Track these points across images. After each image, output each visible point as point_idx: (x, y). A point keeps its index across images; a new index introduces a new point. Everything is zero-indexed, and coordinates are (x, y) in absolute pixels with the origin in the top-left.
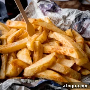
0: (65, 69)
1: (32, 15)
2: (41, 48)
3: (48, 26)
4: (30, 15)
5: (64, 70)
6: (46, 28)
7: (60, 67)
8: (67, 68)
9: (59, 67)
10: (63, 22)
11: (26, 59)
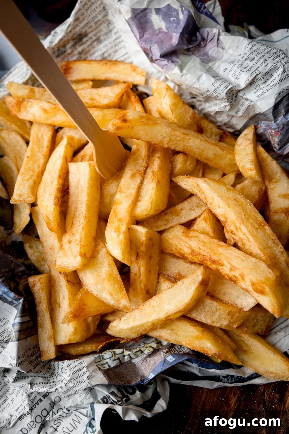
0: (232, 318)
1: (98, 40)
2: (153, 245)
3: (170, 140)
4: (89, 43)
5: (228, 318)
6: (166, 146)
7: (217, 314)
8: (237, 315)
9: (214, 314)
10: (228, 108)
11: (111, 294)
